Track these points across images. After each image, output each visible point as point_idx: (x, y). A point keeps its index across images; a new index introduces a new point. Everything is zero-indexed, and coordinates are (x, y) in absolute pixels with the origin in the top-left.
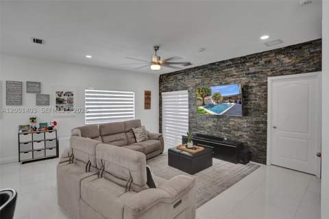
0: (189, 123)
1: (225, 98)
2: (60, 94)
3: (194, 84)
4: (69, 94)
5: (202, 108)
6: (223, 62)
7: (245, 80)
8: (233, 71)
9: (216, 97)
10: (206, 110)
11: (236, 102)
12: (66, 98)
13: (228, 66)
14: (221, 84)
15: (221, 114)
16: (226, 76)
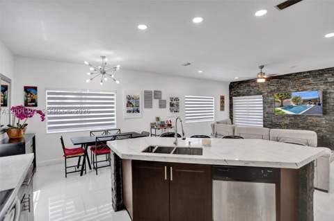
0: (264, 121)
1: (305, 101)
2: (172, 99)
3: (269, 90)
4: (177, 99)
5: (280, 109)
6: (300, 73)
7: (323, 87)
8: (311, 80)
9: (296, 100)
10: (283, 110)
11: (315, 104)
12: (175, 102)
13: (305, 77)
14: (298, 91)
15: (300, 114)
16: (303, 85)
